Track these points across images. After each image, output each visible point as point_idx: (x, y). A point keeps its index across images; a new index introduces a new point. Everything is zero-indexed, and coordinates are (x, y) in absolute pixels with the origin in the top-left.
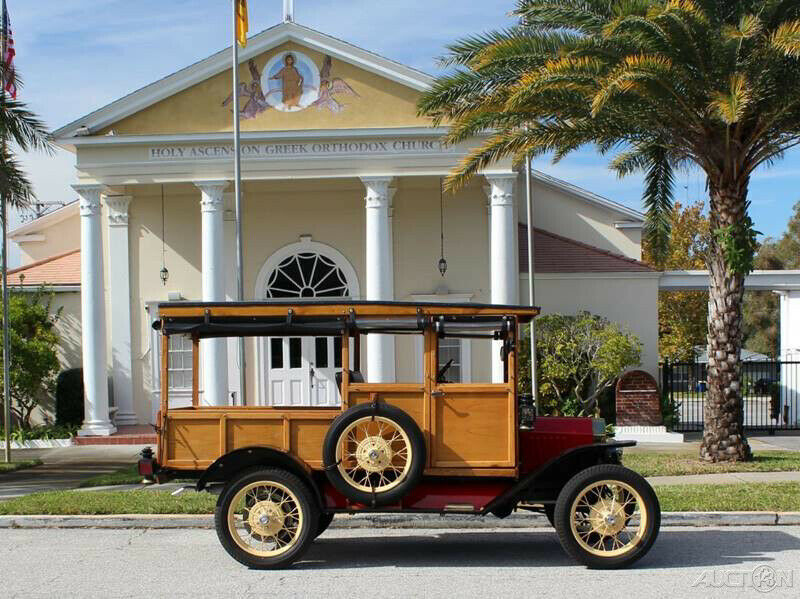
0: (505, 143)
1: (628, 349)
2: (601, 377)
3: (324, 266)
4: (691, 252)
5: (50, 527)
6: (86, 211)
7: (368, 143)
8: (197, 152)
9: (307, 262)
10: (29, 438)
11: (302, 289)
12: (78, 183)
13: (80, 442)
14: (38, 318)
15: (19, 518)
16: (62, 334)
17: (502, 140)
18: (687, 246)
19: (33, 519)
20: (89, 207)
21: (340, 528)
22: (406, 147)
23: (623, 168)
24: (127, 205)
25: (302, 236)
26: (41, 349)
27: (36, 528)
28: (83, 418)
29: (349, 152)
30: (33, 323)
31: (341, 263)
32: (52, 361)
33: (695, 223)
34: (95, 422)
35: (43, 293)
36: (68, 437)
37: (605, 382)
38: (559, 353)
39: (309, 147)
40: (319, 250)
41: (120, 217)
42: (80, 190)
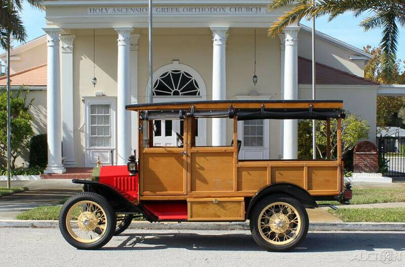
0: (305, 9)
1: (362, 129)
2: (346, 145)
3: (186, 78)
4: (376, 74)
5: (54, 227)
6: (51, 44)
7: (215, 8)
8: (116, 11)
9: (176, 75)
10: (15, 175)
11: (173, 91)
12: (45, 27)
13: (45, 177)
14: (20, 105)
15: (36, 222)
16: (35, 116)
17: (303, 8)
18: (374, 70)
19: (44, 223)
20: (53, 41)
21: (224, 230)
22: (237, 11)
23: (368, 25)
24: (73, 40)
25: (173, 60)
26: (23, 123)
27: (46, 227)
28: (47, 164)
29: (204, 12)
30: (18, 108)
31: (196, 76)
32: (28, 130)
33: (379, 57)
34: (55, 166)
35: (23, 90)
36: (38, 174)
37: (348, 148)
38: (322, 130)
39: (181, 9)
40: (183, 69)
41: (68, 47)
42: (48, 31)
